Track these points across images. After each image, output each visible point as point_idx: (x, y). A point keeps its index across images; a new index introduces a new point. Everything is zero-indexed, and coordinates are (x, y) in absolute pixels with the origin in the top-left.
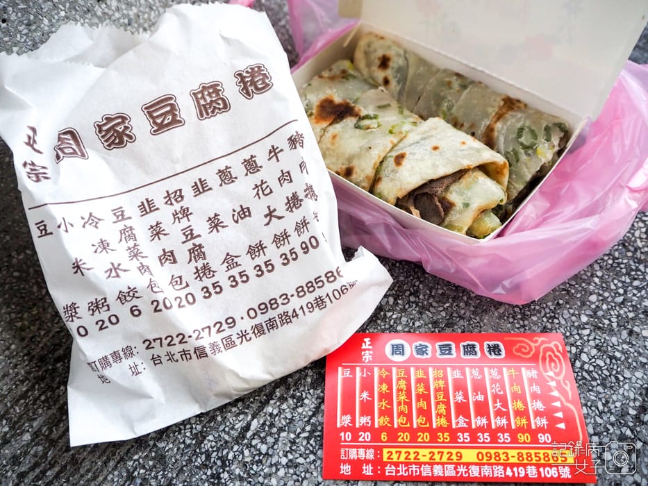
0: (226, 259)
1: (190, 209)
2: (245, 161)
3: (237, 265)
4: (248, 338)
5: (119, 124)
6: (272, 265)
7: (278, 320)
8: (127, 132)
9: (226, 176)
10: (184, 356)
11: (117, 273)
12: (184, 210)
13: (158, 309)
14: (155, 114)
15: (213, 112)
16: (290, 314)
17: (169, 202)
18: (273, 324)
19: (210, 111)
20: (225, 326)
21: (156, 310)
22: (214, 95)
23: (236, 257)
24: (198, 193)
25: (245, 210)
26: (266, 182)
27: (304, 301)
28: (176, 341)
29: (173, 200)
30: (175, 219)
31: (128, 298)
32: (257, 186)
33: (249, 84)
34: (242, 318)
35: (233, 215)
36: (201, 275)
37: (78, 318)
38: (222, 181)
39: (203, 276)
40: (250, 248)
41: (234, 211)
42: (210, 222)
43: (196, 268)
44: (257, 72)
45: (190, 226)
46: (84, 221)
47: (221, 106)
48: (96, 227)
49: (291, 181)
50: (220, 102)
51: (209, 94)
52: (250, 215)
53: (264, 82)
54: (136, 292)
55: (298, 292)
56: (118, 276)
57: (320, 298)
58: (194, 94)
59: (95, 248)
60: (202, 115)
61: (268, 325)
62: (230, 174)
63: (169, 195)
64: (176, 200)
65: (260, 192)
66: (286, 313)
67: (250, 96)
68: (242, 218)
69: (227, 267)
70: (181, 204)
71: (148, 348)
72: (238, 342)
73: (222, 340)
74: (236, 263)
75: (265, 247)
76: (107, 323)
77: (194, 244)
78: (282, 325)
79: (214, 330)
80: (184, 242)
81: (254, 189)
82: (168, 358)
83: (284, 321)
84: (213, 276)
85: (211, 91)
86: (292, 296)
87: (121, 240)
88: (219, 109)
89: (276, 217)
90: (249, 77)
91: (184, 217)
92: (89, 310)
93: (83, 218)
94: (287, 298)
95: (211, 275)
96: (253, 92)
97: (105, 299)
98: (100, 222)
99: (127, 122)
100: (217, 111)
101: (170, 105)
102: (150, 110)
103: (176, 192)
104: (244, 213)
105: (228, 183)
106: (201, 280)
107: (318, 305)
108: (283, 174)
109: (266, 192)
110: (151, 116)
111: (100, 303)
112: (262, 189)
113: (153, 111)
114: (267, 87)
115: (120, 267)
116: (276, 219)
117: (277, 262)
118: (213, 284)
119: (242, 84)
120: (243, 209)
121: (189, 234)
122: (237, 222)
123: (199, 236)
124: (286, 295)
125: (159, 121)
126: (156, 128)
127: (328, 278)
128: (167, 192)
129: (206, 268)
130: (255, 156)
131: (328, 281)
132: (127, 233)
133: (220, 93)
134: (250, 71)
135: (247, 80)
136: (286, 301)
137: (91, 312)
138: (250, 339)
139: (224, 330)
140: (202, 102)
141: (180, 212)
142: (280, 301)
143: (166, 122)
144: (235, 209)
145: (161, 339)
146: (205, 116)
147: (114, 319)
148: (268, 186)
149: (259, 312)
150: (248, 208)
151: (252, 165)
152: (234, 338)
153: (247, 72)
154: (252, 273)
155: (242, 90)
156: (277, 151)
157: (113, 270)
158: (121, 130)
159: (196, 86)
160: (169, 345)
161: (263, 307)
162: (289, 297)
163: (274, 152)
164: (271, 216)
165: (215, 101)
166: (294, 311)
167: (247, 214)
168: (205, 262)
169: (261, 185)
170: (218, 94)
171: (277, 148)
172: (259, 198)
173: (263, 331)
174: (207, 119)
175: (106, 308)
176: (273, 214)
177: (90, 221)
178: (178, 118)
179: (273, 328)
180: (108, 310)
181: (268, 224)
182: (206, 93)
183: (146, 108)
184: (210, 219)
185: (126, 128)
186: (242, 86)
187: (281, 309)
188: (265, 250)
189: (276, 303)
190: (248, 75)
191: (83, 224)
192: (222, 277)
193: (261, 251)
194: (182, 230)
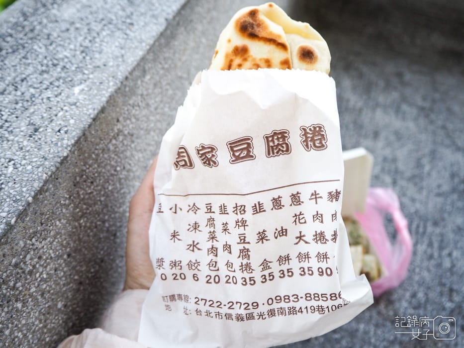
0: (263, 263)
1: (247, 222)
2: (293, 195)
3: (269, 268)
4: (264, 318)
5: (209, 152)
6: (292, 272)
7: (287, 311)
8: (213, 159)
9: (277, 203)
10: (218, 316)
11: (193, 248)
12: (243, 222)
13: (209, 281)
14: (235, 149)
15: (277, 152)
16: (297, 309)
17: (236, 212)
18: (283, 312)
19: (275, 151)
20: (251, 307)
21: (207, 282)
22: (281, 140)
23: (270, 262)
24: (256, 212)
25: (284, 231)
26: (303, 214)
27: (309, 304)
28: (215, 305)
29: (238, 211)
30: (236, 225)
31: (193, 268)
32: (296, 215)
33: (310, 139)
34: (263, 304)
35: (275, 233)
36: (244, 269)
37: (163, 268)
38: (274, 206)
39: (245, 270)
40: (280, 258)
41: (276, 230)
42: (259, 235)
43: (242, 263)
44: (317, 132)
45: (244, 234)
46: (189, 208)
47: (285, 149)
48: (195, 213)
49: (322, 222)
50: (284, 146)
51: (278, 139)
52: (286, 235)
53: (321, 143)
54: (199, 265)
55: (307, 297)
56: (193, 251)
57: (321, 306)
58: (267, 137)
59: (190, 227)
60: (269, 154)
61: (279, 311)
62: (280, 203)
63: (236, 207)
64: (240, 212)
65: (297, 220)
66: (294, 308)
67: (308, 148)
68: (280, 236)
69: (263, 269)
70: (243, 216)
71: (196, 303)
72: (257, 317)
73: (246, 314)
74: (269, 266)
75: (291, 259)
76: (178, 277)
77: (244, 247)
78: (289, 315)
79: (243, 307)
80: (238, 243)
81: (294, 217)
82: (206, 314)
83: (292, 312)
84: (252, 272)
85: (280, 136)
86: (301, 298)
87: (207, 225)
88: (283, 151)
89: (303, 240)
90: (311, 134)
91: (242, 226)
92: (170, 265)
93: (189, 206)
94: (297, 298)
95: (250, 271)
96: (311, 147)
97: (181, 261)
98: (198, 210)
99: (214, 151)
100: (281, 152)
101: (247, 143)
102: (232, 146)
103: (242, 206)
104: (282, 233)
105: (278, 209)
106: (243, 272)
107: (318, 310)
108: (317, 214)
109: (301, 221)
110: (232, 150)
111: (177, 263)
112: (298, 218)
113: (235, 146)
114: (322, 147)
115: (197, 246)
116: (304, 242)
117: (297, 272)
118: (250, 278)
119: (304, 137)
120: (282, 230)
121: (243, 240)
122: (276, 238)
123: (249, 243)
124: (297, 296)
125: (237, 154)
126: (234, 159)
127: (332, 297)
128: (236, 204)
129: (248, 265)
130: (300, 193)
131: (331, 299)
132: (211, 222)
133: (286, 139)
134: (312, 129)
135: (308, 135)
136: (296, 300)
137: (171, 267)
138: (265, 318)
139: (249, 309)
140: (271, 144)
141: (241, 221)
142: (292, 298)
143: (242, 155)
144: (277, 228)
145: (206, 300)
146: (271, 155)
147: (183, 276)
148: (303, 218)
149: (275, 301)
150: (286, 230)
151: (297, 199)
152: (255, 315)
153: (310, 129)
154: (277, 274)
155: (303, 141)
156: (317, 196)
157: (192, 246)
158: (209, 157)
159: (269, 132)
160: (210, 306)
161: (278, 298)
162: (299, 298)
163: (315, 196)
164: (301, 239)
165: (281, 145)
166: (301, 308)
167: (284, 233)
168: (249, 262)
169: (299, 215)
170: (284, 140)
171: (318, 194)
172: (296, 224)
173: (275, 314)
174: (272, 157)
175: (180, 267)
176: (302, 238)
177: (193, 209)
178: (251, 154)
179: (282, 314)
180: (181, 269)
181: (297, 244)
182: (276, 137)
183: (230, 144)
184: (259, 233)
185: (213, 156)
186: (304, 139)
187: (291, 304)
188: (290, 261)
189: (288, 299)
190: (311, 132)
191: (188, 210)
192: (257, 275)
193: (287, 261)
194: (239, 235)
